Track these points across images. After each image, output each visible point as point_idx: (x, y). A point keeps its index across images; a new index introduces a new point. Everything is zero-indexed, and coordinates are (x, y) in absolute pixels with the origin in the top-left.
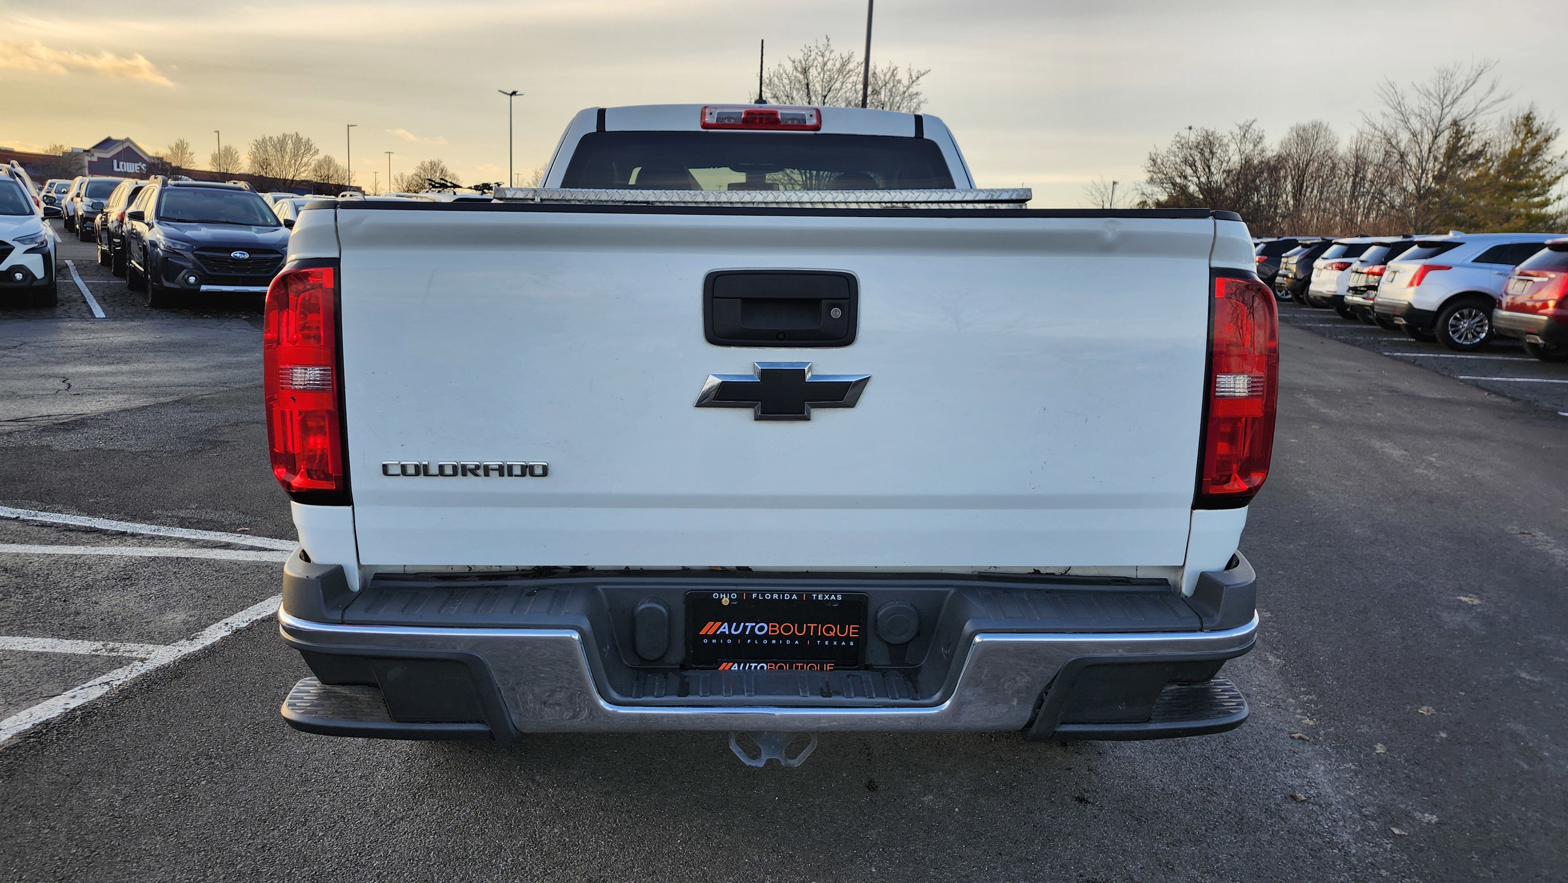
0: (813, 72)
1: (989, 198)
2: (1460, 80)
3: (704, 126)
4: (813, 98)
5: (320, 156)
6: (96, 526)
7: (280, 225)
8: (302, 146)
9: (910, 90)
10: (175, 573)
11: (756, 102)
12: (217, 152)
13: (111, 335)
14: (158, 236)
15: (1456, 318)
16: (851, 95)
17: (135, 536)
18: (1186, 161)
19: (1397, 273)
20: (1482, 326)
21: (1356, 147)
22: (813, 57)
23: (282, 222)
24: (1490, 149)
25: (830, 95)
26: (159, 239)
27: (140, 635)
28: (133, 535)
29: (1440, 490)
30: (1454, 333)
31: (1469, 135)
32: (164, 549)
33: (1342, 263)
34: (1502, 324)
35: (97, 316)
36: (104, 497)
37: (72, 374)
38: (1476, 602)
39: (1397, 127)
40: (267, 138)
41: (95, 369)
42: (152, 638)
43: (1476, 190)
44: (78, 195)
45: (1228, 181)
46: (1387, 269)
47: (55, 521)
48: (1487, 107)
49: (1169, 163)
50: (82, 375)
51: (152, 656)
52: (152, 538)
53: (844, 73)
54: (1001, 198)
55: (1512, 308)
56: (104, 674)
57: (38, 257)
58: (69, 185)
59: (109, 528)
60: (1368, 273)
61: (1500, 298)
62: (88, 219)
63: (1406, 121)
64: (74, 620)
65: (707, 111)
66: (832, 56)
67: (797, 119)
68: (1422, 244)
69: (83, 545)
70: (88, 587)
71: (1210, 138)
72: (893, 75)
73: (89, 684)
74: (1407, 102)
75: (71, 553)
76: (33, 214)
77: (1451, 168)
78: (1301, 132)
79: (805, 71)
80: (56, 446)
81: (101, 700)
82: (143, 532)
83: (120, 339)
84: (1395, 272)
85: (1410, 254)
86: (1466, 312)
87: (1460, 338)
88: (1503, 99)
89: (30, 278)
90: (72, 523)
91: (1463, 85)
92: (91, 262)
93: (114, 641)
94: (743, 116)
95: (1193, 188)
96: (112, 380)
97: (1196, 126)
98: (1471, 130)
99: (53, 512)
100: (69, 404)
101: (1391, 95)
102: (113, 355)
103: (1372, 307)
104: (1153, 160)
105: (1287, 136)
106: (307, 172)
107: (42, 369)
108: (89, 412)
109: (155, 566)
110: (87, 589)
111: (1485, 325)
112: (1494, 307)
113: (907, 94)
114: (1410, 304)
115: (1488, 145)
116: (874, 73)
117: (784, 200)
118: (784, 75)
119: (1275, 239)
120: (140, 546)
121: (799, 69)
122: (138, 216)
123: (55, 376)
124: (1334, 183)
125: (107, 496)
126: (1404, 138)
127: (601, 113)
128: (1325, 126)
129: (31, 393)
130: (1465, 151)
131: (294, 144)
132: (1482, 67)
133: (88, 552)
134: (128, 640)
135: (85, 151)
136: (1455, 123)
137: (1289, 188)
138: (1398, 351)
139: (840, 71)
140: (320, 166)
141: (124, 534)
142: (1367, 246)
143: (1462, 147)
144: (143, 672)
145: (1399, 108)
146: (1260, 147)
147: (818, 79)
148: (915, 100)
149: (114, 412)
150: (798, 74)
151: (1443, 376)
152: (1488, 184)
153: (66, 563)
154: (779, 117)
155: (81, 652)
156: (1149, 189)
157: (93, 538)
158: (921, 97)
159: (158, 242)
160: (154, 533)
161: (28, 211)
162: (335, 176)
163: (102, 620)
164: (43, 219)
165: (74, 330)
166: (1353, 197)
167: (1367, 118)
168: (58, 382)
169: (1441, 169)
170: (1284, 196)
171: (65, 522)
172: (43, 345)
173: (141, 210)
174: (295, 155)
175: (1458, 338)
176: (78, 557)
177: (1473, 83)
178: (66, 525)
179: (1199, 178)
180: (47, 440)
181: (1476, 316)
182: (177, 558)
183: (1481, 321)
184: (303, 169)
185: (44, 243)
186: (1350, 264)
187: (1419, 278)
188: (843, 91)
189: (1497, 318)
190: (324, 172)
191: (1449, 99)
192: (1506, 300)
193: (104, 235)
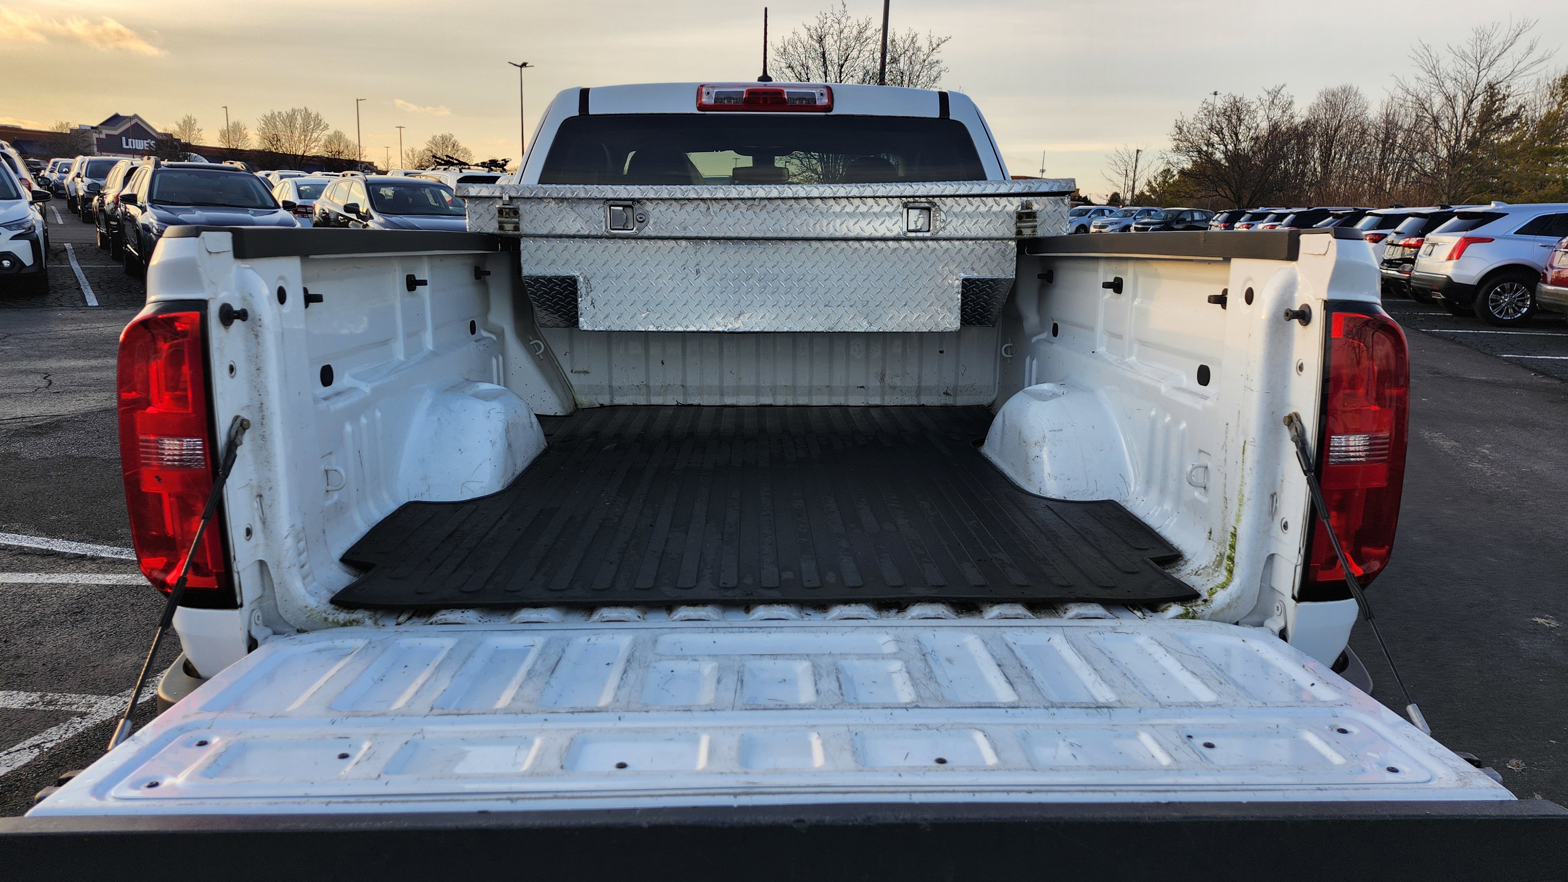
0: (829, 41)
1: (1026, 191)
2: (1497, 41)
3: (701, 107)
4: (830, 68)
5: (330, 132)
6: (54, 549)
7: (279, 207)
8: (311, 122)
9: (930, 59)
10: (133, 604)
11: (760, 79)
12: (225, 128)
13: (102, 325)
14: (151, 220)
15: (1496, 293)
16: (870, 65)
17: (94, 560)
18: (1212, 128)
19: (1436, 246)
20: (1523, 301)
21: (1387, 111)
22: (829, 24)
23: (281, 204)
24: (1525, 113)
25: (847, 64)
26: (152, 223)
27: (84, 682)
28: (93, 559)
29: (1499, 487)
30: (1494, 308)
31: (1504, 98)
32: (124, 576)
33: (1376, 234)
34: (1546, 299)
35: (89, 304)
36: (67, 514)
37: (56, 369)
38: (1554, 624)
39: (1431, 92)
40: (276, 114)
41: (80, 363)
42: (97, 687)
43: (1512, 156)
44: (78, 175)
45: (1255, 149)
46: (1425, 241)
47: (10, 543)
48: (1526, 69)
49: (1195, 130)
50: (64, 370)
51: (94, 710)
52: (113, 562)
53: (862, 41)
54: (1039, 191)
55: (1558, 282)
56: (36, 734)
57: (26, 244)
58: (71, 164)
59: (68, 551)
60: (1404, 246)
61: (1545, 271)
62: (87, 200)
63: (1441, 85)
64: (12, 665)
65: (704, 90)
66: (849, 23)
67: (805, 99)
68: (1462, 215)
69: (37, 571)
70: (36, 623)
71: (1238, 104)
72: (913, 42)
73: (17, 747)
74: (1442, 65)
75: (22, 582)
76: (21, 198)
77: (1484, 133)
78: (1330, 97)
79: (821, 40)
80: (25, 453)
81: (27, 769)
82: (103, 555)
83: (110, 329)
84: (1433, 245)
85: (1449, 225)
86: (1507, 285)
87: (1500, 313)
88: (1541, 61)
89: (18, 265)
90: (28, 545)
91: (1501, 47)
92: (91, 244)
93: (54, 691)
94: (744, 96)
95: (1219, 156)
96: (96, 375)
97: (1223, 92)
98: (1507, 94)
99: (9, 532)
100: (47, 403)
101: (1425, 58)
102: (100, 348)
103: (1408, 280)
104: (1179, 128)
105: (1316, 102)
106: (317, 148)
107: (24, 365)
108: (66, 413)
109: (112, 596)
110: (32, 626)
111: (1527, 299)
112: (1539, 281)
113: (926, 62)
114: (1449, 278)
115: (1523, 109)
116: (894, 40)
117: (791, 195)
118: (799, 44)
119: (1305, 210)
120: (98, 572)
121: (815, 38)
122: (131, 199)
123: (36, 372)
124: (1363, 150)
125: (71, 512)
126: (1438, 102)
127: (584, 94)
128: (1355, 89)
129: (8, 391)
130: (1499, 115)
131: (303, 119)
132: (1521, 27)
133: (40, 580)
134: (70, 691)
135: (92, 128)
136: (1491, 86)
137: (1317, 154)
138: (1436, 328)
139: (857, 39)
140: (330, 141)
141: (83, 557)
142: (1403, 217)
143: (1495, 111)
144: (81, 730)
145: (1433, 72)
146: (1289, 112)
147: (835, 47)
148: (936, 69)
149: (92, 413)
150: (814, 43)
151: (1486, 354)
152: (1523, 150)
153: (14, 594)
154: (786, 97)
155: (15, 706)
156: (1174, 158)
157: (48, 563)
158: (942, 66)
159: (151, 226)
160: (115, 557)
161: (15, 195)
162: (346, 151)
163: (44, 665)
164: (31, 203)
165: (64, 321)
166: (1382, 165)
167: (1400, 82)
168: (39, 378)
169: (1474, 134)
170: (1312, 163)
171: (20, 544)
172: (28, 336)
173: (135, 192)
174: (305, 131)
175: (1498, 313)
176: (29, 586)
177: (1512, 44)
178: (21, 548)
179: (1226, 146)
180: (17, 446)
181: (1518, 290)
182: (137, 586)
183: (1523, 295)
184: (314, 144)
185: (32, 228)
186: (1386, 236)
187: (1458, 252)
188: (861, 59)
189: (1541, 292)
190: (335, 148)
191: (1486, 61)
192: (1551, 275)
193: (102, 217)
